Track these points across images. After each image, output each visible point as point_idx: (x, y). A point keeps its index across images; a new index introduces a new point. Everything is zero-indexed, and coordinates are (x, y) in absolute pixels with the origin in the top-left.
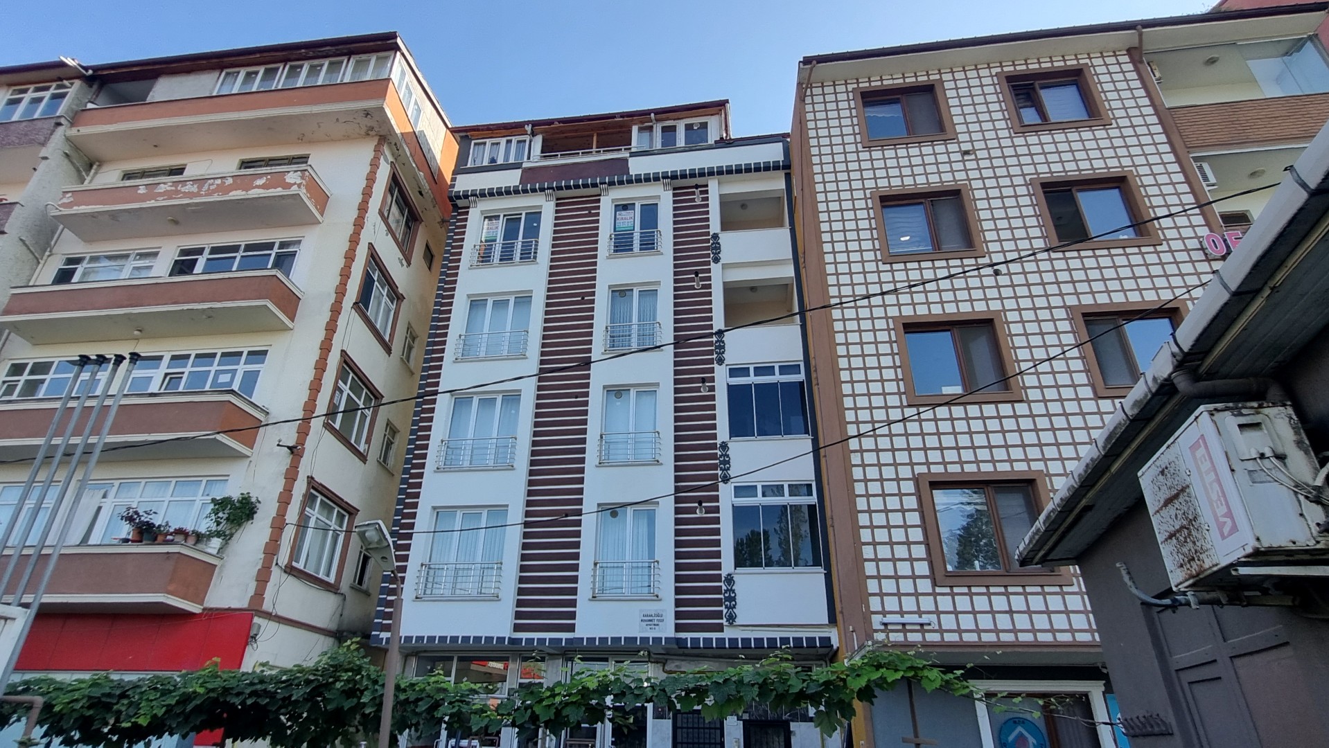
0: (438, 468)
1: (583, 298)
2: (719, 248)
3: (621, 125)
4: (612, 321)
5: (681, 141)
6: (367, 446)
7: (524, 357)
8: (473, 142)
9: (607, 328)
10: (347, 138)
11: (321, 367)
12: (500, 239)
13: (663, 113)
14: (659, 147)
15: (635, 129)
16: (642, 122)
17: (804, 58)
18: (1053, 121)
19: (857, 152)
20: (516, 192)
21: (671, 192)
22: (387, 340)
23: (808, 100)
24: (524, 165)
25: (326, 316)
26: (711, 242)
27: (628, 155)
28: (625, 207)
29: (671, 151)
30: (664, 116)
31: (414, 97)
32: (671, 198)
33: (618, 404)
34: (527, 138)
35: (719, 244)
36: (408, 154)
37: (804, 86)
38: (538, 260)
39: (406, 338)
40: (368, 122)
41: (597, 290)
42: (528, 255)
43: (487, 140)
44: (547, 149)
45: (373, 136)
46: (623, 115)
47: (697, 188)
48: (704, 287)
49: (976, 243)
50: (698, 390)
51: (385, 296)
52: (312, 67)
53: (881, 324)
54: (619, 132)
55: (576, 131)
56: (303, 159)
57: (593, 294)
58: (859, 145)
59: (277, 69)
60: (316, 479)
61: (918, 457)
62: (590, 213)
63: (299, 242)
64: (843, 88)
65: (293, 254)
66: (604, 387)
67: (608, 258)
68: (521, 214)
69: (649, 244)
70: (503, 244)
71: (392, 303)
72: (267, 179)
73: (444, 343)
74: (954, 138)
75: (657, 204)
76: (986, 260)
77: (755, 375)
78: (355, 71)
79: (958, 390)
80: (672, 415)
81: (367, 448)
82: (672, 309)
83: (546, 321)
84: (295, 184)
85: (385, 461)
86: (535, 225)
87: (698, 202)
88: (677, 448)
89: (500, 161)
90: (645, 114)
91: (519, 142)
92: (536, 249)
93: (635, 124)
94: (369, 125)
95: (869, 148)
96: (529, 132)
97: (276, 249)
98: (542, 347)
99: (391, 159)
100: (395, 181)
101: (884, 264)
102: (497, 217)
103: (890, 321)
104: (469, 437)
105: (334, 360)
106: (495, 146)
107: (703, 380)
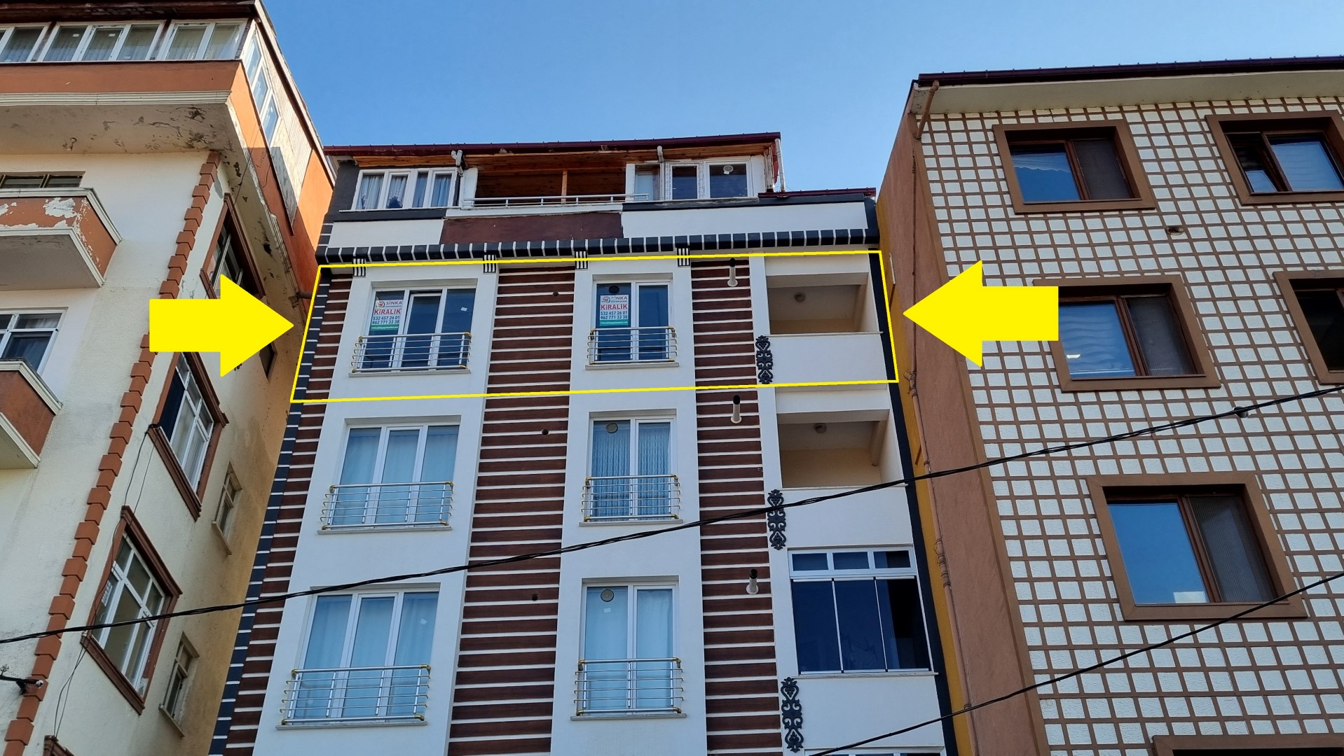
0: (284, 723)
1: (545, 433)
2: (770, 360)
3: (607, 161)
4: (595, 472)
5: (704, 189)
6: (146, 681)
7: (444, 526)
8: (361, 172)
9: (587, 483)
10: (153, 150)
11: (86, 536)
12: (403, 330)
13: (675, 147)
14: (669, 197)
15: (630, 169)
16: (642, 159)
17: (920, 75)
18: (1294, 190)
19: (1008, 220)
20: (435, 255)
21: (689, 269)
22: (195, 491)
23: (926, 138)
24: (449, 214)
25: (102, 446)
26: (756, 349)
27: (621, 207)
28: (614, 289)
29: (691, 205)
30: (678, 151)
31: (270, 93)
32: (689, 280)
33: (607, 610)
34: (454, 171)
35: (769, 353)
36: (256, 183)
37: (919, 117)
38: (469, 366)
39: (223, 490)
40: (196, 126)
41: (570, 419)
42: (453, 357)
43: (386, 171)
44: (486, 190)
45: (198, 150)
46: (612, 145)
47: (732, 266)
48: (746, 421)
49: (1204, 367)
50: (741, 589)
51: (197, 417)
52: (100, 34)
53: (1067, 487)
54: (603, 172)
55: (534, 166)
56: (73, 179)
57: (564, 425)
58: (1010, 210)
59: (39, 31)
60: (60, 743)
61: (1151, 708)
62: (556, 295)
63: (56, 317)
64: (976, 124)
65: (46, 337)
66: (584, 582)
67: (588, 368)
68: (440, 291)
69: (654, 350)
70: (408, 338)
71: (206, 428)
72: (10, 208)
73: (303, 500)
74: (1153, 207)
75: (666, 287)
76: (1222, 393)
77: (836, 567)
78: (176, 44)
79: (1198, 597)
80: (700, 631)
81: (145, 685)
82: (695, 455)
83: (482, 467)
84: (62, 218)
85: (170, 708)
86: (464, 309)
87: (733, 287)
88: (710, 689)
89: (407, 204)
90: (648, 146)
91: (439, 177)
92: (466, 348)
93: (631, 161)
94: (195, 131)
95: (1024, 214)
96: (458, 163)
97: (12, 327)
98: (476, 512)
99: (225, 189)
100: (228, 226)
101: (1063, 392)
102: (399, 295)
103: (1083, 483)
104: (342, 666)
105: (110, 522)
106: (399, 181)
107: (754, 573)
